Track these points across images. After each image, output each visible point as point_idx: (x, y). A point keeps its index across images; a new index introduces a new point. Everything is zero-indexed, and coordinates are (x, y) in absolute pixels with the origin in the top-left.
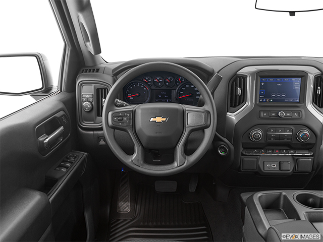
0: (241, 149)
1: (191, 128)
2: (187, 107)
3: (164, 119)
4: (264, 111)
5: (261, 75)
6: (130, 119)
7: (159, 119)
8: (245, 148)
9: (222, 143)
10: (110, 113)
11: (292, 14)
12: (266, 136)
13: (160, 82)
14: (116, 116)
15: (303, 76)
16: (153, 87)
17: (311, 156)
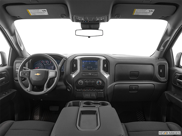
0: (76, 88)
1: (50, 78)
2: (50, 70)
3: (40, 74)
4: (83, 73)
5: (82, 60)
6: (28, 74)
7: (38, 74)
8: (77, 88)
9: (69, 86)
10: (21, 72)
11: (89, 37)
12: (85, 83)
13: (47, 63)
14: (23, 73)
15: (98, 60)
16: (45, 65)
17: (103, 91)
